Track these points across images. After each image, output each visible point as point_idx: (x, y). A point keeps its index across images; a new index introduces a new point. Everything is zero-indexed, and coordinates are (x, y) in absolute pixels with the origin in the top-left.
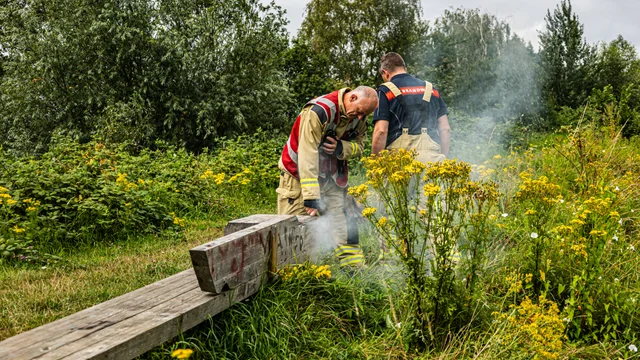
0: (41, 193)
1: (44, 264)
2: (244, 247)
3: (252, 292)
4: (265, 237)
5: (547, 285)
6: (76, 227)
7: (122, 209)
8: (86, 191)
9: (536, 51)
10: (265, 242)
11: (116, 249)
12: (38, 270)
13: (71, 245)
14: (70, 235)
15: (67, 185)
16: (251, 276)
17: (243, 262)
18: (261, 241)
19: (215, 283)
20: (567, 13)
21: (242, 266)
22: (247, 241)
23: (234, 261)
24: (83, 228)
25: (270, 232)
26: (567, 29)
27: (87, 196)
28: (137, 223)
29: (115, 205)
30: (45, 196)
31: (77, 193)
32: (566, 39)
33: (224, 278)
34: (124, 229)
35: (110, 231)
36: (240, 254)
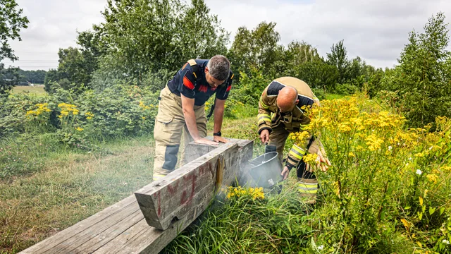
0: (98, 110)
1: (90, 150)
2: (195, 177)
3: (200, 212)
4: (214, 165)
5: (424, 209)
6: (115, 128)
7: (141, 120)
8: (123, 109)
9: (325, 60)
10: (213, 169)
11: (134, 141)
12: (84, 154)
13: (111, 138)
14: (111, 132)
15: (112, 106)
16: (199, 200)
17: (193, 191)
18: (211, 169)
19: (161, 223)
20: (341, 46)
21: (192, 194)
22: (198, 172)
23: (184, 194)
24: (118, 129)
25: (218, 160)
26: (340, 52)
27: (122, 112)
28: (148, 127)
29: (138, 118)
30: (100, 111)
31: (117, 110)
32: (339, 57)
33: (173, 213)
34: (141, 131)
35: (133, 132)
36: (191, 186)
